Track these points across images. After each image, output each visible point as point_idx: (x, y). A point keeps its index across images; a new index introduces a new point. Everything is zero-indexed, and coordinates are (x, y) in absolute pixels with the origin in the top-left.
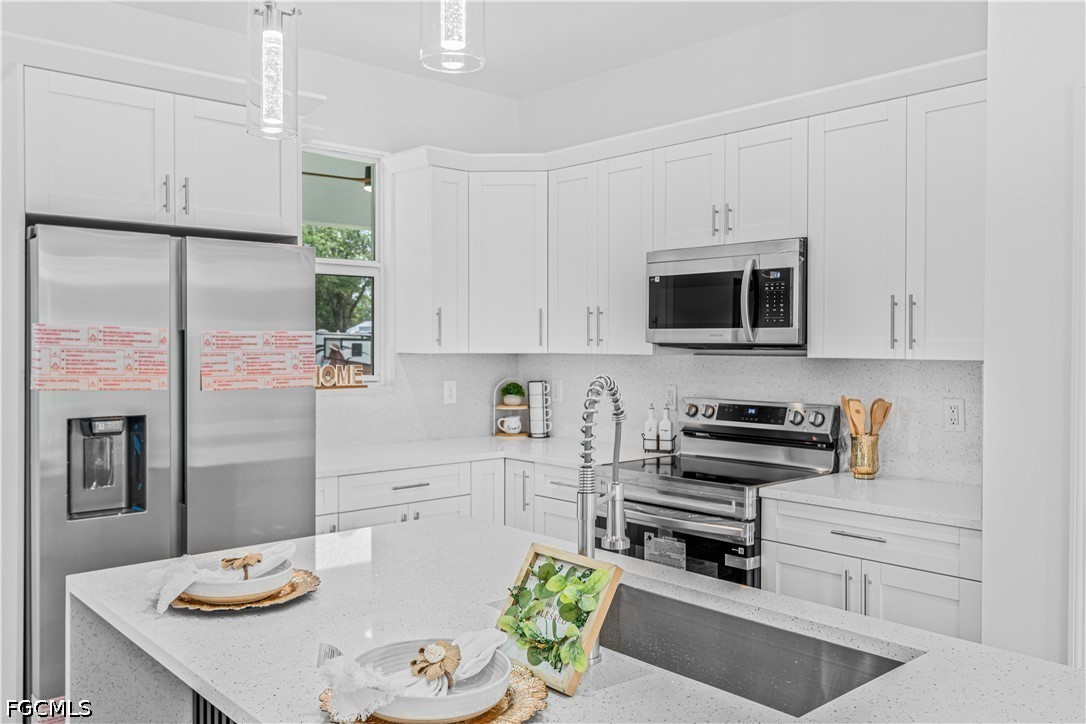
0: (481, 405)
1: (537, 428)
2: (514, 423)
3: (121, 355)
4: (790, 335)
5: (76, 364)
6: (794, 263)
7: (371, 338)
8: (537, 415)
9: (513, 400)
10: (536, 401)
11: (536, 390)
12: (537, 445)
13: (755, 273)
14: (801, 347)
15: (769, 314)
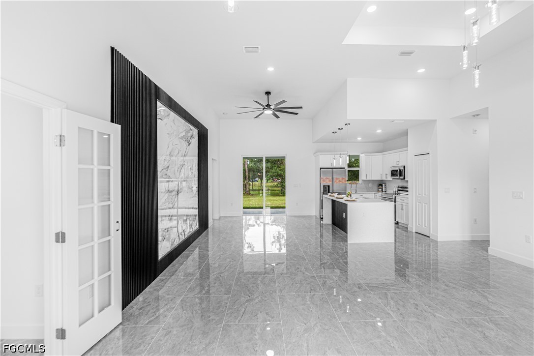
0: (376, 188)
1: (384, 190)
2: (380, 190)
3: (328, 180)
4: (402, 177)
5: (324, 181)
6: (403, 169)
8: (384, 188)
9: (380, 186)
10: (384, 186)
11: (384, 185)
13: (400, 170)
14: (404, 178)
15: (401, 175)
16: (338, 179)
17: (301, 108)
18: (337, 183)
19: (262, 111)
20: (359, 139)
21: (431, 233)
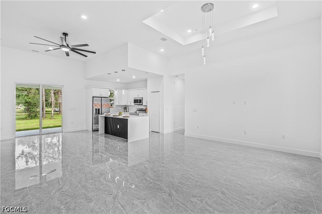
0: (123, 109)
1: (127, 111)
2: (125, 111)
3: (98, 105)
4: (141, 104)
5: (96, 105)
6: (142, 99)
7: (113, 104)
9: (125, 109)
11: (127, 108)
12: (127, 112)
13: (140, 100)
14: (142, 104)
15: (140, 102)
16: (105, 104)
17: (95, 53)
18: (104, 107)
19: (60, 47)
20: (118, 80)
21: (161, 131)
